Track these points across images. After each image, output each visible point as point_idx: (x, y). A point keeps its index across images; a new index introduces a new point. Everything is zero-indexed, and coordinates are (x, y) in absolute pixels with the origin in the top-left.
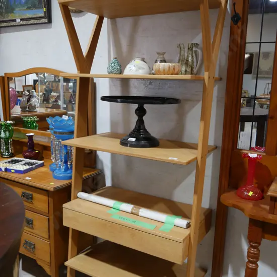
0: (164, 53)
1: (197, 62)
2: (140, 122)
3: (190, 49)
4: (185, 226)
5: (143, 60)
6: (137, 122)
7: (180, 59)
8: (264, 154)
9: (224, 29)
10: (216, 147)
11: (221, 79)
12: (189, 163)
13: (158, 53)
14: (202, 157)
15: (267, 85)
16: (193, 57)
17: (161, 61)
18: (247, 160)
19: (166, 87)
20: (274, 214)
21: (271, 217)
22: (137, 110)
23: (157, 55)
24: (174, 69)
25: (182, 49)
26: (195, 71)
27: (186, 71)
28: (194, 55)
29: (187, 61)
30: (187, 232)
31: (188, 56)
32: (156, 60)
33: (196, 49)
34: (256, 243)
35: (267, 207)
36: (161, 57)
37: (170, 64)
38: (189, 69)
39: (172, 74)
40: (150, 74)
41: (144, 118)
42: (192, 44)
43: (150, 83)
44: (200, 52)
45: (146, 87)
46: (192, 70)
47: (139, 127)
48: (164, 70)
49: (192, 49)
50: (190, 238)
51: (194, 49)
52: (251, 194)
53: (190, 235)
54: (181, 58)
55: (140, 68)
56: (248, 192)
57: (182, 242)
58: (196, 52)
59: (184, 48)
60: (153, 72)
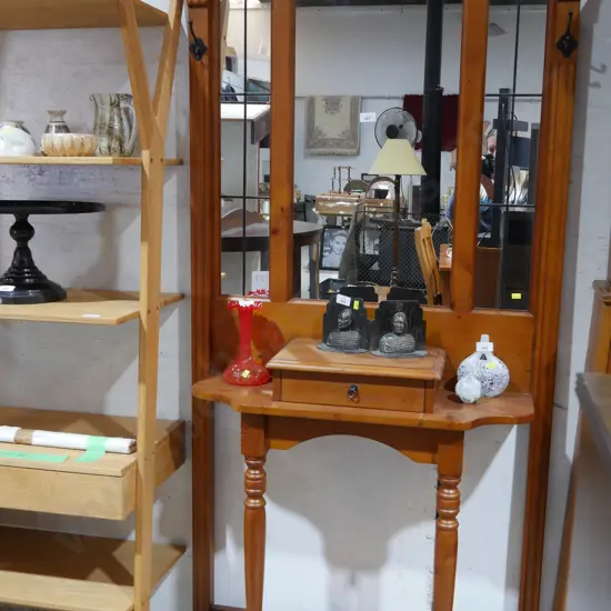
0: (63, 113)
1: (131, 128)
2: (23, 253)
3: (115, 104)
4: (126, 450)
5: (20, 125)
6: (15, 254)
7: (95, 125)
8: (268, 301)
9: (177, 67)
10: (182, 296)
11: (181, 163)
12: (122, 321)
13: (51, 112)
14: (149, 312)
15: (337, 171)
16: (121, 120)
17: (59, 129)
18: (236, 313)
19: (76, 180)
20: (280, 401)
21: (275, 405)
22: (13, 228)
23: (49, 116)
24: (82, 144)
25: (99, 105)
26: (128, 146)
27: (109, 148)
28: (124, 117)
29: (111, 128)
30: (131, 459)
31: (112, 119)
32: (48, 127)
33: (127, 105)
34: (258, 458)
35: (271, 393)
36: (58, 119)
37: (75, 136)
38: (115, 145)
39: (80, 155)
40: (36, 154)
41: (31, 244)
42: (118, 95)
43: (41, 173)
44: (133, 110)
45: (31, 180)
46: (121, 146)
47: (21, 262)
48: (62, 146)
49: (118, 105)
50: (137, 470)
51: (122, 105)
52: (246, 374)
53: (136, 463)
54: (99, 122)
55: (14, 143)
56: (243, 370)
57: (120, 474)
58: (126, 110)
59: (102, 103)
60: (42, 149)
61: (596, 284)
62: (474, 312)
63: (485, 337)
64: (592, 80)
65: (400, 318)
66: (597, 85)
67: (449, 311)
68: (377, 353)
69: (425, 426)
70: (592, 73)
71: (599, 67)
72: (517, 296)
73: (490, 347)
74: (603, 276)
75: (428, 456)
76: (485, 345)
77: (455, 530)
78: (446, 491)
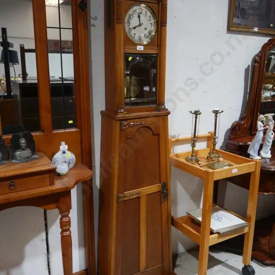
61: (102, 112)
62: (54, 132)
63: (63, 143)
64: (92, 23)
65: (23, 141)
66: (94, 26)
67: (42, 133)
68: (14, 161)
69: (54, 192)
70: (92, 20)
71: (94, 18)
72: (71, 122)
73: (66, 147)
74: (104, 109)
75: (54, 205)
76: (64, 147)
77: (70, 235)
78: (64, 219)
